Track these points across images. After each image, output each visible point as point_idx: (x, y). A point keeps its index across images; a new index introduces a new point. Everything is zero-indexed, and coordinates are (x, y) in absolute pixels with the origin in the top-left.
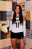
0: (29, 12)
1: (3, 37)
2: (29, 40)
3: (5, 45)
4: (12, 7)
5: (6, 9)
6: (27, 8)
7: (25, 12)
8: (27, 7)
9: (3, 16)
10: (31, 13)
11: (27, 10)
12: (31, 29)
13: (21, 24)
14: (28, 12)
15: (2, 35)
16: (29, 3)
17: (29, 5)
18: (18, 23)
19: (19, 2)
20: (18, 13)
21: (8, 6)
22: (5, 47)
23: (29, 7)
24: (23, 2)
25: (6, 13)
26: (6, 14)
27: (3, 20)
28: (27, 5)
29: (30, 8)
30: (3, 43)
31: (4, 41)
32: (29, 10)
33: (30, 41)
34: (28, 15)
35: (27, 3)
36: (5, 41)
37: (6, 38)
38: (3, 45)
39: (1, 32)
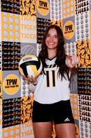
4: (35, 32)
5: (19, 38)
6: (80, 34)
7: (75, 44)
8: (80, 29)
9: (11, 56)
11: (81, 39)
14: (82, 43)
15: (7, 113)
16: (84, 19)
17: (84, 24)
19: (55, 19)
20: (54, 48)
21: (26, 27)
23: (85, 29)
24: (68, 16)
25: (19, 47)
26: (19, 52)
27: (11, 69)
28: (80, 25)
31: (12, 133)
32: (85, 38)
34: (83, 51)
35: (80, 20)
36: (17, 131)
39: (4, 104)
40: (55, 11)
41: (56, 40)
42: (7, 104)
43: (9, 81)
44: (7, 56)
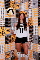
0: (31, 19)
1: (8, 42)
2: (31, 44)
3: (10, 49)
6: (29, 16)
8: (29, 14)
9: (8, 22)
10: (33, 20)
11: (29, 17)
12: (33, 34)
13: (25, 29)
15: (7, 40)
16: (31, 11)
17: (31, 13)
18: (22, 28)
20: (22, 20)
22: (10, 51)
24: (26, 10)
25: (10, 20)
27: (8, 26)
28: (29, 13)
29: (32, 15)
30: (8, 47)
31: (8, 46)
32: (31, 17)
33: (33, 45)
34: (30, 21)
35: (29, 11)
36: (10, 45)
37: (10, 42)
38: (8, 49)
39: (6, 37)
40: (21, 8)
41: (23, 17)
42: (7, 37)
43: (7, 30)
44: (6, 22)
